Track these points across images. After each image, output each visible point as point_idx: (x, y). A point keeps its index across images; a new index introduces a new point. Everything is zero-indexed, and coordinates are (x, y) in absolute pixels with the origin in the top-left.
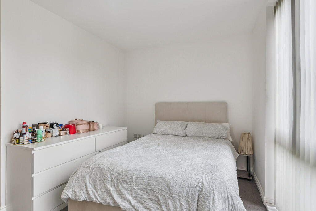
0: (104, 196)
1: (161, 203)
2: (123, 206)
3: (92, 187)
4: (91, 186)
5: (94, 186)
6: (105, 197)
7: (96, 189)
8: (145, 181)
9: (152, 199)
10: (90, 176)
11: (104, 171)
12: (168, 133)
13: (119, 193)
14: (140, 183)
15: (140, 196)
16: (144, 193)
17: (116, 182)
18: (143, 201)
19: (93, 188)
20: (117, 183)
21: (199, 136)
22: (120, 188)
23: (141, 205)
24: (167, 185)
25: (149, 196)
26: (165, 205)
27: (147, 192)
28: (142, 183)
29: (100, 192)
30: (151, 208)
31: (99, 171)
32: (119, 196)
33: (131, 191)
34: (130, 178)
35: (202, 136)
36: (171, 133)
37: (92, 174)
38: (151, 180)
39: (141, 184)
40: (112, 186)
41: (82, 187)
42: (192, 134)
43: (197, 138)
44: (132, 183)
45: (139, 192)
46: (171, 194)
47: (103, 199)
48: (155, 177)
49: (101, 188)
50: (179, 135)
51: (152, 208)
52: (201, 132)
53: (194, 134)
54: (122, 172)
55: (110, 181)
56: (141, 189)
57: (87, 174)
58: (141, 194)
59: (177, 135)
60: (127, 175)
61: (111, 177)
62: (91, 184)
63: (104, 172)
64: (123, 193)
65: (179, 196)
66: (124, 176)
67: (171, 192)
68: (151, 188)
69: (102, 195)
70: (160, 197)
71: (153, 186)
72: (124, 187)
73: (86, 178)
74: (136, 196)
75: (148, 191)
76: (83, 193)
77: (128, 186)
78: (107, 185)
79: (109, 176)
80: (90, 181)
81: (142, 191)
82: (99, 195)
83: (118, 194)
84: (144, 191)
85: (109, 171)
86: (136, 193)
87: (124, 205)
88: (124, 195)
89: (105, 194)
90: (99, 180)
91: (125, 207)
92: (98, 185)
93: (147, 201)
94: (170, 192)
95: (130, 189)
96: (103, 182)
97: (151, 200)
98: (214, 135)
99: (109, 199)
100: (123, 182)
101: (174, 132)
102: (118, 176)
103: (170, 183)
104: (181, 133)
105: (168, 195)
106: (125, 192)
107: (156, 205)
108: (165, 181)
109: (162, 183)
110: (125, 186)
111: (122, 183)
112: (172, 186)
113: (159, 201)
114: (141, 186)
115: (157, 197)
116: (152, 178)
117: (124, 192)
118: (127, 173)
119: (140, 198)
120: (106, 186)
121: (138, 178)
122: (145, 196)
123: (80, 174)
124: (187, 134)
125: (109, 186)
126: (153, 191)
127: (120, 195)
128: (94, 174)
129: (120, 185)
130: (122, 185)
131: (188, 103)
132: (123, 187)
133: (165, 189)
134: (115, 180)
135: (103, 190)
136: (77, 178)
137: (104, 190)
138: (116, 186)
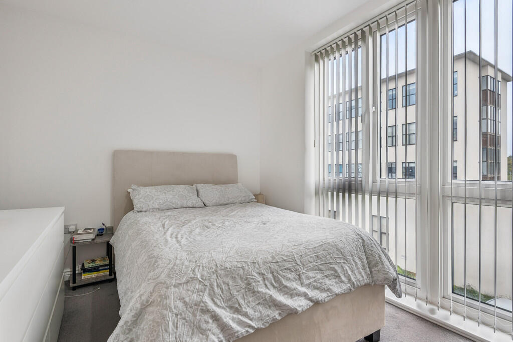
0: (261, 312)
1: (340, 274)
2: (300, 306)
3: (226, 311)
4: (223, 311)
5: (231, 307)
6: (263, 312)
7: (237, 311)
8: (311, 256)
9: (328, 274)
10: (210, 295)
11: (239, 270)
12: (174, 206)
13: (285, 291)
14: (307, 262)
15: (313, 279)
16: (316, 273)
17: (272, 278)
18: (318, 284)
19: (229, 314)
20: (274, 279)
21: (225, 203)
22: (284, 283)
23: (317, 291)
24: (338, 250)
25: (323, 273)
26: (343, 273)
27: (320, 270)
28: (310, 260)
29: (250, 311)
30: (331, 287)
31: (227, 276)
32: (286, 296)
33: (300, 278)
34: (291, 260)
35: (229, 202)
36: (179, 206)
37: (216, 288)
38: (318, 251)
39: (310, 262)
40: (269, 287)
41: (204, 326)
42: (214, 201)
43: (222, 206)
44: (298, 267)
45: (311, 274)
46: (345, 258)
47: (260, 319)
48: (319, 246)
49: (249, 302)
50: (195, 206)
51: (331, 285)
52: (226, 196)
53: (217, 202)
54: (273, 258)
55: (261, 282)
56: (312, 269)
57: (201, 294)
58: (314, 276)
59: (191, 206)
60: (285, 258)
61: (259, 273)
62: (223, 308)
63: (241, 272)
64: (293, 287)
65: (352, 255)
66: (280, 262)
67: (345, 255)
68: (322, 261)
69: (256, 313)
70: (336, 267)
71: (323, 257)
72: (290, 279)
73: (204, 303)
74: (309, 282)
75: (320, 266)
76: (214, 337)
77: (293, 273)
78: (260, 290)
79: (256, 275)
80: (219, 303)
81: (313, 272)
82: (251, 317)
83: (283, 295)
84: (316, 270)
85: (248, 266)
86: (308, 278)
87: (301, 304)
88: (295, 289)
89: (260, 308)
90: (238, 291)
91: (302, 306)
92: (241, 301)
93: (323, 281)
94: (343, 255)
95: (297, 277)
96: (250, 290)
97: (327, 277)
98: (243, 199)
99: (271, 311)
100: (284, 272)
101: (185, 202)
102: (272, 267)
103: (338, 245)
104: (197, 203)
105: (342, 261)
106: (294, 285)
107: (334, 280)
108: (332, 246)
109: (331, 249)
110: (289, 276)
111: (284, 274)
112: (342, 249)
113: (336, 271)
114: (311, 265)
115: (333, 269)
116: (317, 248)
117: (292, 285)
118: (282, 256)
119: (315, 281)
120: (258, 292)
121: (301, 256)
122: (319, 276)
123: (180, 304)
124: (207, 202)
125: (263, 290)
126: (326, 263)
127: (286, 294)
128: (218, 286)
129: (282, 279)
130: (284, 277)
131: (183, 154)
132: (288, 279)
133: (338, 255)
134: (270, 276)
135: (254, 304)
136: (177, 315)
137: (257, 302)
138: (274, 284)
